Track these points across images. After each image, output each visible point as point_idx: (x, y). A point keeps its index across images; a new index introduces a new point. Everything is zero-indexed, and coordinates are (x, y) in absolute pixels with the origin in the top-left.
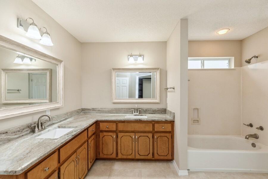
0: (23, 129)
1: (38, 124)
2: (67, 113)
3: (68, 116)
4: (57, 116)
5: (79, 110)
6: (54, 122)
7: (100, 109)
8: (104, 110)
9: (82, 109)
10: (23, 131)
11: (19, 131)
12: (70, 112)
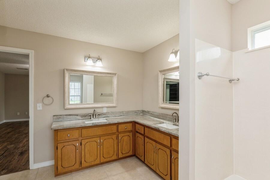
0: (86, 116)
1: (93, 115)
2: (123, 112)
3: (123, 114)
4: (112, 112)
5: (138, 111)
6: (108, 116)
7: (152, 113)
8: (155, 113)
9: (142, 110)
10: (86, 117)
11: (84, 116)
12: (126, 111)
